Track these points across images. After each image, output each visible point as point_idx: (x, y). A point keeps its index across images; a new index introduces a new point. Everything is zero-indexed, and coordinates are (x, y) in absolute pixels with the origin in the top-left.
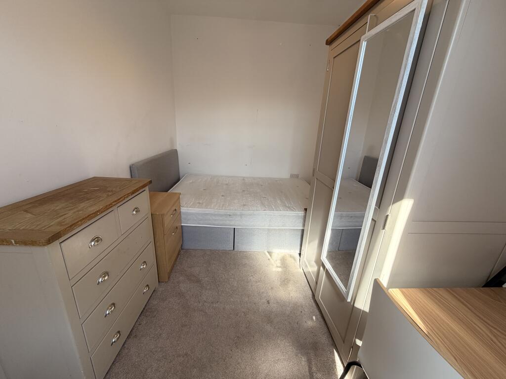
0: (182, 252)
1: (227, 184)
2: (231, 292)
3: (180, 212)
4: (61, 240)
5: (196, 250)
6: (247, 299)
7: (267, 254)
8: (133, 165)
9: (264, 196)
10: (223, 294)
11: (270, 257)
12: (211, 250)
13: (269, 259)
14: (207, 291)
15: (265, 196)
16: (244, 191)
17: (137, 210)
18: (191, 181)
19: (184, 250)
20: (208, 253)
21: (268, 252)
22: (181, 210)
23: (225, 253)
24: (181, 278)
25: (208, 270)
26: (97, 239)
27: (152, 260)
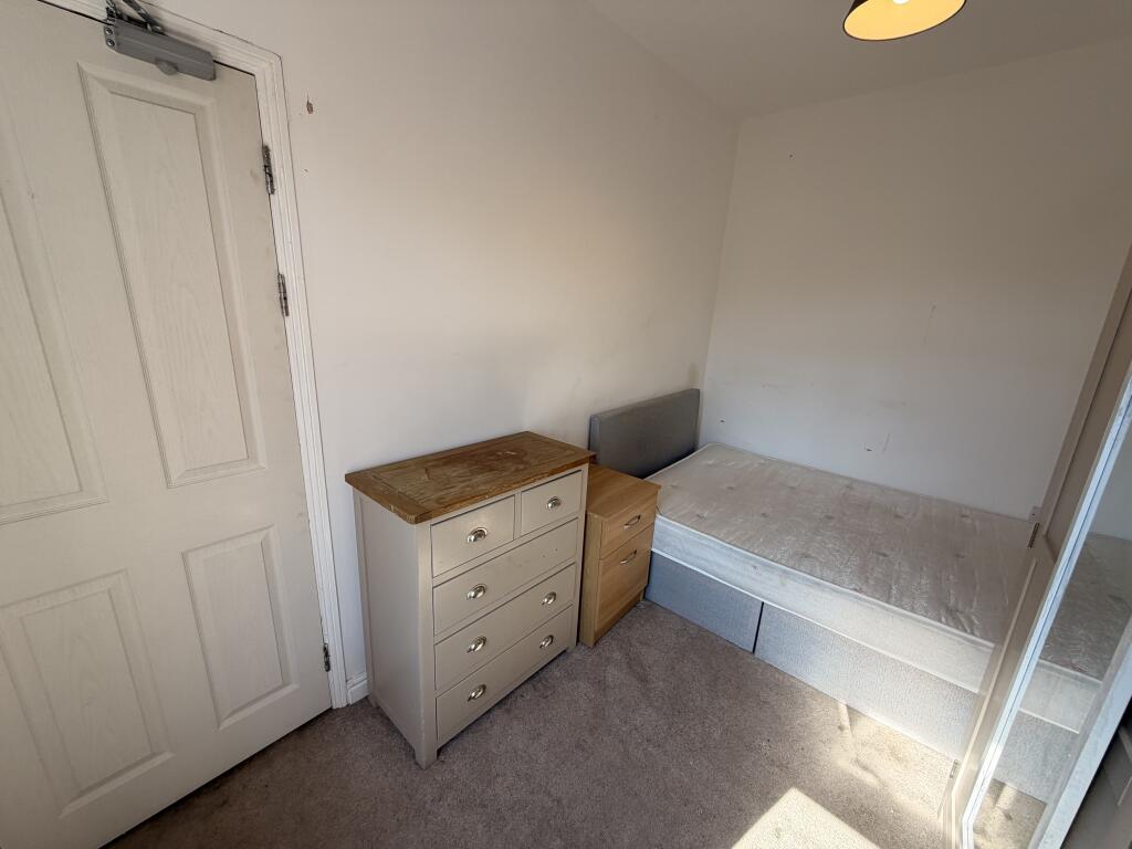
0: (642, 604)
1: (792, 488)
2: (698, 745)
3: (653, 524)
4: (434, 521)
5: (671, 613)
6: (727, 786)
7: (844, 711)
8: (596, 416)
9: (884, 551)
10: (678, 738)
11: (846, 723)
12: (700, 629)
13: (841, 728)
14: (650, 710)
15: (888, 553)
16: (830, 518)
17: (556, 502)
18: (710, 462)
19: (646, 603)
20: (692, 632)
21: (849, 708)
22: (657, 521)
23: (731, 650)
24: (617, 655)
25: (673, 668)
26: (479, 534)
27: (569, 595)
